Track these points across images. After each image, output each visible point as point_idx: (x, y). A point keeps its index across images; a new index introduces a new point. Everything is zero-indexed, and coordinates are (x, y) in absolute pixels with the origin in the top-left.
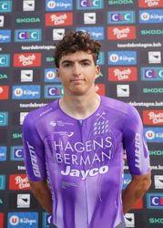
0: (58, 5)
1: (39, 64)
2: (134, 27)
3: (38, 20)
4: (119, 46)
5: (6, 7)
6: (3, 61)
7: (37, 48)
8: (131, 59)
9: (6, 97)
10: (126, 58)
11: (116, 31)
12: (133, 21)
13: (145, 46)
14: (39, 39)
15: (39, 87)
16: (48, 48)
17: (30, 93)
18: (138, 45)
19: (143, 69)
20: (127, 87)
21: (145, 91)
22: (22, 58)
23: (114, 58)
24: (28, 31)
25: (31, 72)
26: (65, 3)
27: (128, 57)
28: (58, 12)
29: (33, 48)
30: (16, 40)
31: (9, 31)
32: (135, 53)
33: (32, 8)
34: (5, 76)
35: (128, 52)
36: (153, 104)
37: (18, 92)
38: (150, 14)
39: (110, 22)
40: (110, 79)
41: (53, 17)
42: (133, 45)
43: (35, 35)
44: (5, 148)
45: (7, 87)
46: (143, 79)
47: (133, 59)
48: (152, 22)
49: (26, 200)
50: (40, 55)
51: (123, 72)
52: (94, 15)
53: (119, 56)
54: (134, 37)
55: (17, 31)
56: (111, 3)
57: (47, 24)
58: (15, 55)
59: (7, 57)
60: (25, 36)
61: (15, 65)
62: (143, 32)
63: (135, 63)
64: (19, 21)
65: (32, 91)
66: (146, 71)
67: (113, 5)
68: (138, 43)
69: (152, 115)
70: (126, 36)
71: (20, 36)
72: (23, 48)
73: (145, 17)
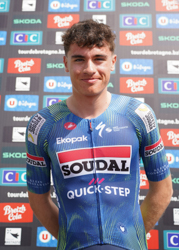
0: (63, 5)
1: (38, 71)
3: (39, 21)
4: (133, 52)
7: (36, 52)
8: (147, 68)
10: (140, 67)
11: (129, 36)
12: (149, 25)
13: (163, 53)
15: (37, 97)
16: (50, 52)
17: (26, 104)
18: (155, 53)
19: (161, 80)
21: (163, 105)
22: (18, 63)
23: (127, 66)
24: (27, 33)
25: (28, 80)
26: (71, 4)
29: (31, 52)
30: (12, 43)
31: (5, 33)
32: (151, 61)
33: (33, 9)
35: (143, 60)
36: (172, 122)
38: (169, 18)
41: (57, 19)
42: (149, 53)
43: (34, 37)
46: (161, 91)
47: (149, 68)
48: (172, 27)
49: (16, 236)
50: (39, 60)
51: (138, 83)
53: (133, 64)
55: (13, 33)
56: (124, 5)
57: (49, 26)
58: (10, 60)
60: (24, 38)
61: (10, 71)
62: (161, 38)
63: (152, 73)
64: (16, 21)
65: (29, 102)
66: (164, 82)
67: (126, 8)
68: (155, 50)
69: (171, 134)
70: (141, 42)
71: (17, 38)
72: (20, 52)
73: (163, 21)
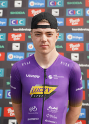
2: (82, 19)
5: (4, 4)
6: (1, 37)
9: (3, 59)
14: (24, 24)
20: (77, 55)
27: (79, 36)
28: (36, 8)
34: (3, 47)
37: (11, 56)
39: (67, 15)
40: (67, 50)
44: (2, 91)
45: (4, 53)
52: (58, 10)
54: (82, 24)
59: (4, 35)
